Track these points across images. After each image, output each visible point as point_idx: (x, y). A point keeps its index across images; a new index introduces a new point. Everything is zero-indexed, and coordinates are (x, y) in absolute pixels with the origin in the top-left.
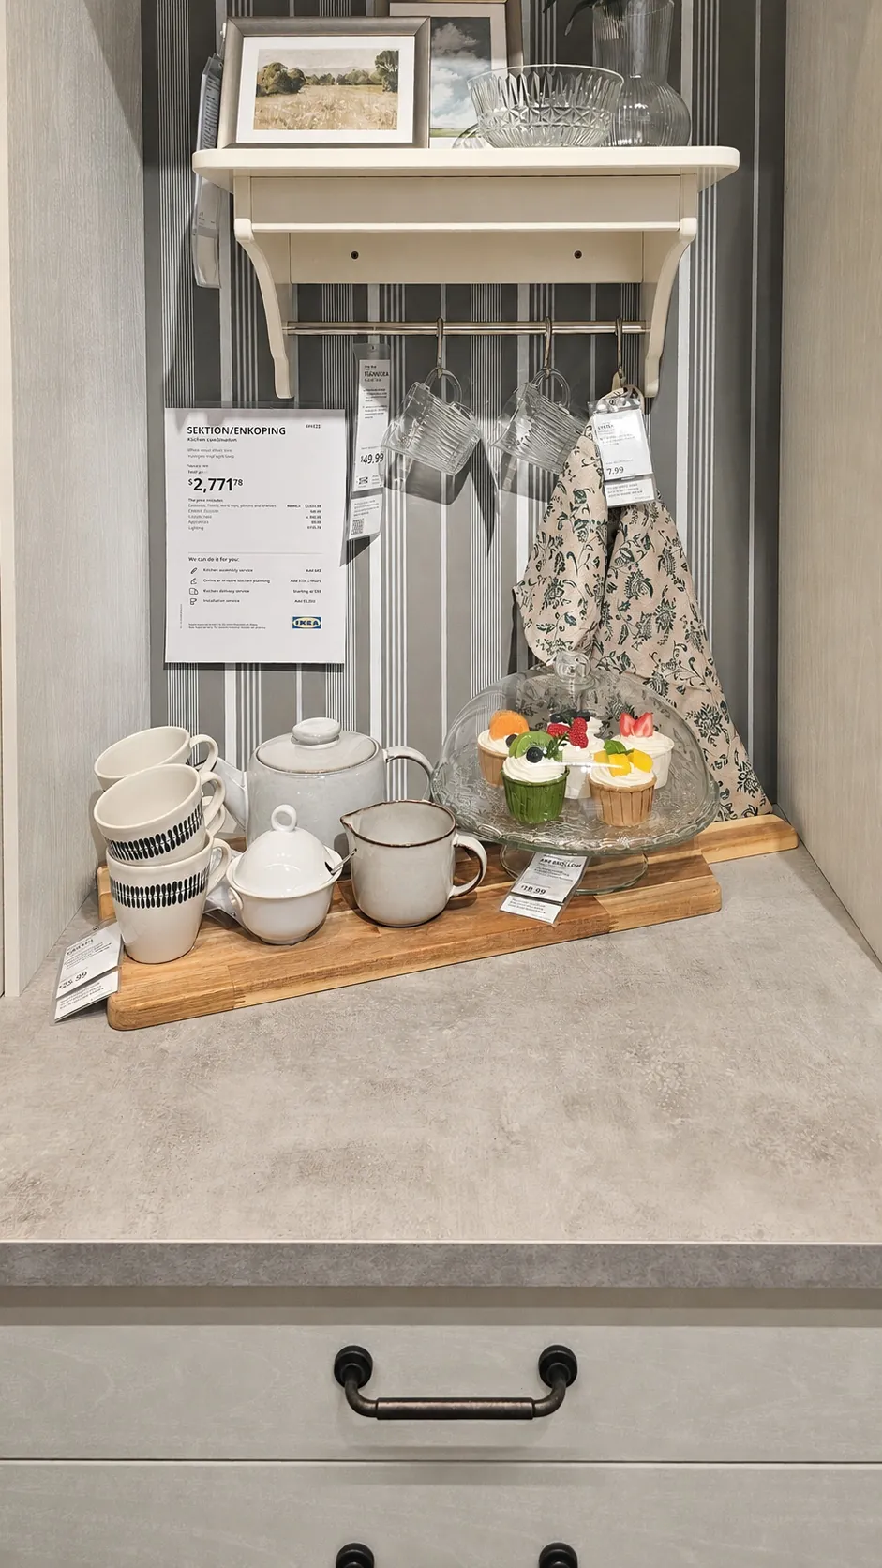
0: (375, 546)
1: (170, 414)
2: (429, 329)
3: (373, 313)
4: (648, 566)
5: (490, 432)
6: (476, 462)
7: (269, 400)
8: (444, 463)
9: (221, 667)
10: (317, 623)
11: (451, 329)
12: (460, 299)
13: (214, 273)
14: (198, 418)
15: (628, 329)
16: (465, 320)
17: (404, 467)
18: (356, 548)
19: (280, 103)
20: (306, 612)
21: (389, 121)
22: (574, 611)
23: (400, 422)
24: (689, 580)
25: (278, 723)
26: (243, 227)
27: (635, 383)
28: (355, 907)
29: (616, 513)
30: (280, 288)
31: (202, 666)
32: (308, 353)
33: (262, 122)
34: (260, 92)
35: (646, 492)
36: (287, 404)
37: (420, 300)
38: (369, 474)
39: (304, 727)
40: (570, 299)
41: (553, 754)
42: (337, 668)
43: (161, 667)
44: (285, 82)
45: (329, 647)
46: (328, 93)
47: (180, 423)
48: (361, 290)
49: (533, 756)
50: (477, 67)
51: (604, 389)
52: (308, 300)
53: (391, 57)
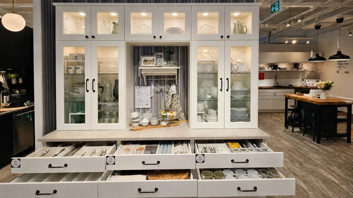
0: (153, 98)
1: (135, 86)
2: (158, 79)
3: (153, 78)
4: (176, 99)
5: (163, 87)
6: (161, 90)
7: (144, 85)
8: (159, 90)
9: (140, 108)
10: (148, 104)
11: (159, 79)
12: (160, 77)
13: (139, 76)
14: (138, 87)
15: (174, 79)
16: (161, 78)
17: (156, 91)
18: (151, 98)
19: (145, 62)
20: (147, 103)
21: (154, 64)
22: (169, 103)
23: (155, 87)
24: (180, 100)
25: (145, 112)
26: (142, 73)
27: (175, 84)
28: (151, 125)
29: (173, 94)
30: (145, 76)
31: (138, 108)
32: (147, 81)
33: (144, 64)
34: (144, 62)
35: (175, 93)
36: (146, 86)
37: (157, 77)
38: (153, 91)
39: (147, 112)
40: (169, 77)
41: (166, 113)
42: (150, 108)
43: (135, 108)
44: (145, 61)
45: (149, 106)
46: (149, 62)
47: (136, 87)
48: (152, 76)
49: (165, 113)
50: (161, 59)
51: (172, 84)
52: (148, 77)
53: (154, 59)
